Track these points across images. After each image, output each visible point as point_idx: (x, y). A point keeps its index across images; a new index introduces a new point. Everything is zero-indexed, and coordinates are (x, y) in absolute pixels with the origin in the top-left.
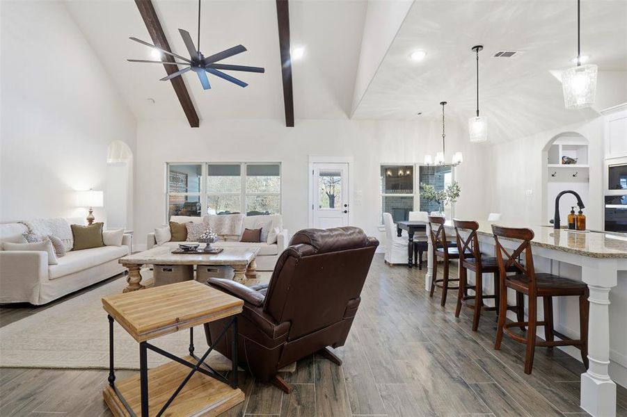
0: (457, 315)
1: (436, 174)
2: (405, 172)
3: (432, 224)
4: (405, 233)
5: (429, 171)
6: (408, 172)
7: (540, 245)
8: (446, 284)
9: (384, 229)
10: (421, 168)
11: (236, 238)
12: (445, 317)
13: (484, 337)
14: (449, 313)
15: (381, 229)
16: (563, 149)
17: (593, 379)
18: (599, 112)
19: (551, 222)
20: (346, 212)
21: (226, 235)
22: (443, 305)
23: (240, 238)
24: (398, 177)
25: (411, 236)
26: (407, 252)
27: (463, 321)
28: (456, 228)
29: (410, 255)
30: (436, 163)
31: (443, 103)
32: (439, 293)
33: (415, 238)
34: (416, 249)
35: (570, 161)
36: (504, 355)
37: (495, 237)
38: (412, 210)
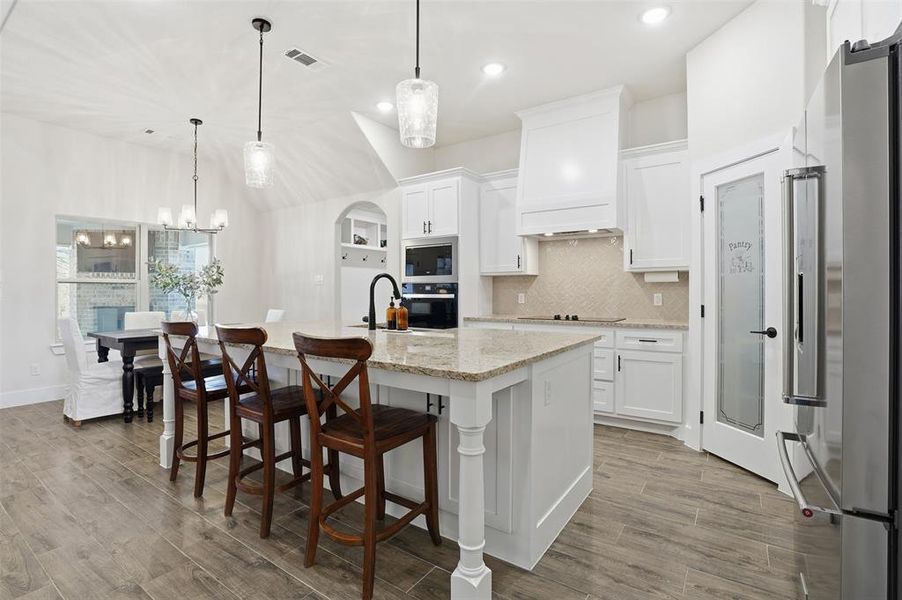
0: (229, 512)
2: (119, 240)
3: (169, 336)
4: (115, 355)
5: (169, 242)
6: (126, 241)
7: (381, 365)
8: (203, 449)
9: (62, 350)
10: (153, 236)
12: (204, 524)
13: (283, 545)
14: (212, 510)
15: (56, 351)
16: (355, 226)
17: (467, 579)
18: (397, 180)
19: (365, 320)
22: (199, 493)
24: (103, 248)
25: (127, 360)
26: (119, 391)
27: (240, 520)
28: (221, 343)
29: (127, 398)
30: (182, 224)
31: (196, 122)
32: (189, 471)
33: (139, 362)
34: (139, 385)
35: (361, 241)
36: (324, 574)
37: (301, 356)
38: (132, 309)
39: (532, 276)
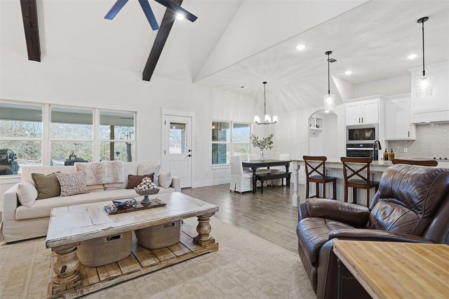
1: (222, 129)
11: (119, 185)
18: (344, 101)
20: (189, 156)
21: (108, 184)
23: (125, 185)
25: (254, 171)
29: (254, 184)
31: (265, 83)
39: (413, 140)
